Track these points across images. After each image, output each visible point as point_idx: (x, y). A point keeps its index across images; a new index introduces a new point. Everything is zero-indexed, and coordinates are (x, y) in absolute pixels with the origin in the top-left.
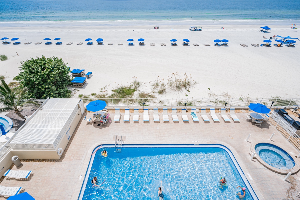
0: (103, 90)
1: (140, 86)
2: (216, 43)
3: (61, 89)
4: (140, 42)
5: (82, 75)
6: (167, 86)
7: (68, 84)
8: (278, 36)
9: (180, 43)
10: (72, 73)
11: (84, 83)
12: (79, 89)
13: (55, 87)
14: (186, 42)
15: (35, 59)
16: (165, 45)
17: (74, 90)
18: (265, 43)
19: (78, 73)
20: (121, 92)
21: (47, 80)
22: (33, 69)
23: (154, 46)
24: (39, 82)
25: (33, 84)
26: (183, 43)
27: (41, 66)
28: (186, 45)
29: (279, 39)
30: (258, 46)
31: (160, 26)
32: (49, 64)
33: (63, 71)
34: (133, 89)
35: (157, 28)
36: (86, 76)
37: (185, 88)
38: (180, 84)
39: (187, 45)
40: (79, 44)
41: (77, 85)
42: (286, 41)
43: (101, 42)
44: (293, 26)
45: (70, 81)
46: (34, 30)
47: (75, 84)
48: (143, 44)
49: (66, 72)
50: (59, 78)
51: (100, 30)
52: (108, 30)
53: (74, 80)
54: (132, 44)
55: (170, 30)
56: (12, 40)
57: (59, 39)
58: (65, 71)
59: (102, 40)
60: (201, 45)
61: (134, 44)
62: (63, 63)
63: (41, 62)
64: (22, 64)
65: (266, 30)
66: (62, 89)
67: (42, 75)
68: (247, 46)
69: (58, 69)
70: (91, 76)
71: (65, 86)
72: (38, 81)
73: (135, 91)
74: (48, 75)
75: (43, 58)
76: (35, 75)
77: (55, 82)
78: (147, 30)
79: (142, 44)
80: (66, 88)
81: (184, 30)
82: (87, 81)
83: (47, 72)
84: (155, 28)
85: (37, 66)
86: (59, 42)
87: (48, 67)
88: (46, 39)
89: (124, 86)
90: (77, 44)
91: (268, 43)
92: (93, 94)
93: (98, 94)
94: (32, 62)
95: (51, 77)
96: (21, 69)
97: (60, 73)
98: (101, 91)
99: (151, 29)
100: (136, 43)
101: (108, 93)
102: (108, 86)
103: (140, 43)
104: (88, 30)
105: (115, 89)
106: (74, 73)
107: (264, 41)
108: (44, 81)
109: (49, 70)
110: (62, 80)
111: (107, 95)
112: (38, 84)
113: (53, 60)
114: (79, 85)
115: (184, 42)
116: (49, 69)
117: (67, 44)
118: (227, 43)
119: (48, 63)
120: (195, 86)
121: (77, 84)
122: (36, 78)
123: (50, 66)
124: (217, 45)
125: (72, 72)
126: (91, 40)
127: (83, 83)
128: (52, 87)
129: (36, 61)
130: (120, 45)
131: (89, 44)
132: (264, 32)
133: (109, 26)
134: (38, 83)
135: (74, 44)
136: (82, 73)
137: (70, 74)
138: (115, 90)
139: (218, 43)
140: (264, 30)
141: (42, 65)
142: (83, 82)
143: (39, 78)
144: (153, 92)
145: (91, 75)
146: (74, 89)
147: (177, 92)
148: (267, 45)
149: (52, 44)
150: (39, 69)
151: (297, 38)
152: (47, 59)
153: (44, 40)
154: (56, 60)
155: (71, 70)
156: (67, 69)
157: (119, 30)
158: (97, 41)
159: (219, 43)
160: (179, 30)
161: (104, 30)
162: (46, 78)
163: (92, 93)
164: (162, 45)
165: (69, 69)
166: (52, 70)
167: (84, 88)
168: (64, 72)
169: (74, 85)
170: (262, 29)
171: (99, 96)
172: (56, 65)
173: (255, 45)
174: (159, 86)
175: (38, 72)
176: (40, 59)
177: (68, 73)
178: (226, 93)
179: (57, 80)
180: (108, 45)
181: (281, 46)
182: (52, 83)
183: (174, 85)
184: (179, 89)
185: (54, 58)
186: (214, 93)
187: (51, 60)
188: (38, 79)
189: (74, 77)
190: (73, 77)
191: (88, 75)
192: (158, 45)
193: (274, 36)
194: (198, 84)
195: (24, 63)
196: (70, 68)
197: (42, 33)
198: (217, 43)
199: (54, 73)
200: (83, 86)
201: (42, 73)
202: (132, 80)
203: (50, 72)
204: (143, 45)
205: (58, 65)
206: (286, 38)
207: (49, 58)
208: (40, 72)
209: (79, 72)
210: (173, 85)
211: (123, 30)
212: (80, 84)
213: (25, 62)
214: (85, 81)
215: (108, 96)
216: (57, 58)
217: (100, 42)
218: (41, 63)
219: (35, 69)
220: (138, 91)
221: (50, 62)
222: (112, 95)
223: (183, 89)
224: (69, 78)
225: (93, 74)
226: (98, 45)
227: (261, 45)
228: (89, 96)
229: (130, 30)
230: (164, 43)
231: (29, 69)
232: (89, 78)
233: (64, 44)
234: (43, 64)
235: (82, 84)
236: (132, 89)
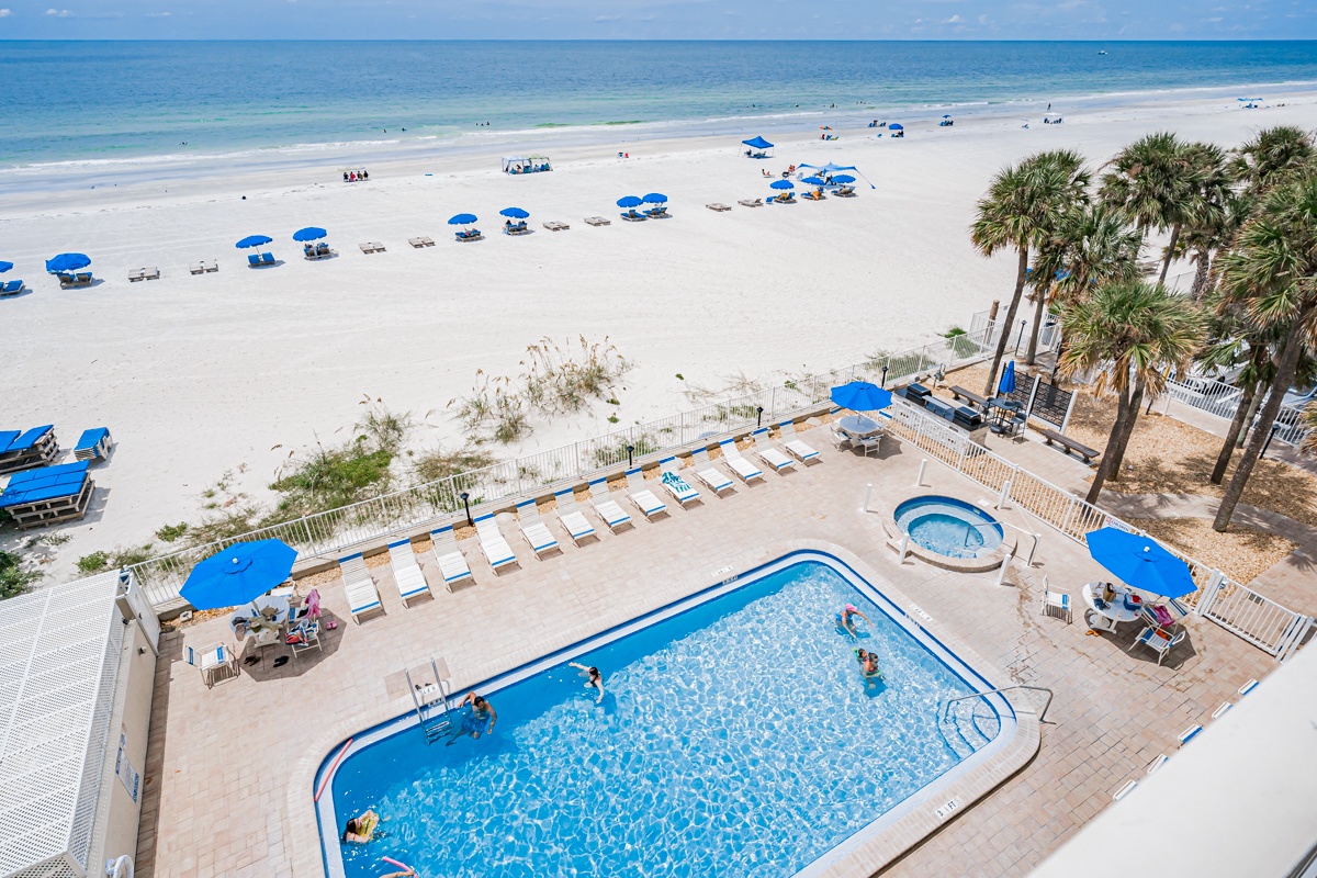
1: (406, 432)
5: (43, 455)
6: (525, 404)
8: (802, 165)
9: (489, 225)
11: (86, 492)
12: (61, 532)
14: (516, 221)
16: (433, 244)
17: (32, 542)
18: (778, 192)
19: (14, 454)
20: (326, 479)
23: (383, 253)
26: (504, 225)
29: (808, 173)
30: (761, 205)
34: (378, 453)
35: (359, 175)
36: (80, 454)
37: (594, 394)
38: (570, 383)
39: (521, 229)
41: (47, 515)
42: (828, 179)
47: (29, 509)
48: (326, 252)
53: (15, 494)
55: (421, 179)
60: (578, 226)
61: (276, 258)
65: (762, 151)
68: (729, 208)
70: (109, 449)
73: (394, 461)
79: (319, 253)
82: (96, 475)
84: (346, 177)
91: (784, 191)
92: (169, 534)
93: (200, 525)
98: (212, 507)
101: (255, 503)
102: (236, 471)
107: (774, 186)
111: (251, 513)
115: (508, 222)
120: (625, 376)
121: (41, 506)
124: (634, 216)
127: (81, 494)
130: (201, 272)
132: (758, 156)
136: (45, 445)
138: (288, 479)
140: (755, 151)
144: (473, 442)
145: (106, 446)
146: (29, 538)
147: (572, 417)
148: (784, 199)
151: (854, 168)
160: (461, 176)
163: (160, 527)
164: (416, 247)
167: (98, 517)
170: (748, 148)
171: (212, 533)
173: (751, 203)
174: (492, 410)
181: (820, 196)
183: (549, 392)
184: (575, 402)
186: (703, 388)
191: (90, 448)
192: (399, 249)
193: (792, 168)
194: (635, 370)
200: (81, 508)
202: (358, 415)
204: (327, 258)
206: (823, 171)
210: (546, 392)
212: (64, 504)
214: (87, 481)
215: (263, 514)
220: (405, 455)
222: (284, 507)
223: (590, 398)
225: (114, 437)
227: (769, 200)
228: (147, 548)
232: (99, 461)
236: (373, 456)
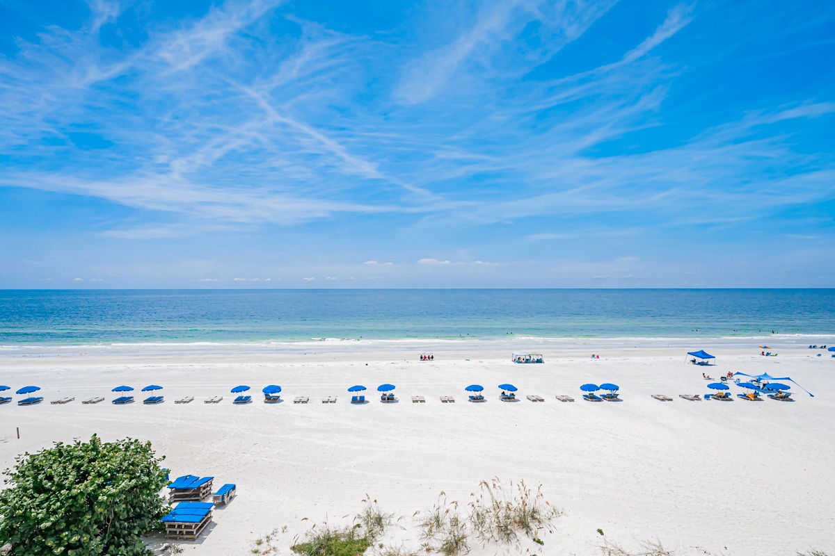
0: (262, 545)
1: (385, 529)
2: (587, 393)
3: (123, 547)
4: (385, 392)
5: (201, 495)
6: (469, 526)
7: (148, 529)
8: (738, 373)
9: (492, 394)
10: (172, 488)
11: (205, 523)
12: (181, 546)
13: (102, 540)
14: (508, 393)
15: (68, 446)
16: (453, 401)
17: (166, 548)
18: (715, 392)
19: (191, 491)
20: (323, 551)
21: (84, 514)
22: (50, 478)
23: (423, 403)
24: (54, 524)
25: (30, 530)
26: (500, 394)
27: (77, 468)
28: (509, 398)
29: (744, 380)
30: (700, 399)
31: (434, 353)
32: (108, 460)
33: (143, 483)
34: (362, 540)
35: (429, 357)
36: (215, 498)
37: (525, 531)
38: (508, 517)
39: (511, 398)
40: (212, 401)
41: (180, 532)
42: (764, 385)
43: (274, 395)
44: (766, 351)
45: (158, 516)
46: (93, 367)
47: (174, 526)
48: (393, 399)
49: (153, 487)
50: (124, 506)
51: (277, 364)
52: (297, 365)
53: (174, 514)
54: (362, 400)
55: (462, 362)
56: (17, 393)
57: (159, 388)
58: (150, 482)
59: (278, 389)
60: (550, 400)
61: (366, 399)
62: (152, 457)
63: (83, 454)
64: (17, 464)
65: (705, 360)
66: (126, 545)
67: (71, 497)
68: (671, 400)
69: (128, 476)
70: (231, 498)
71: (138, 535)
72: (52, 519)
73: (369, 549)
74: (92, 499)
75: (95, 441)
76: (48, 499)
77: (108, 521)
78: (403, 364)
79: (388, 399)
80: (140, 542)
81: (499, 361)
82: (216, 514)
83: (91, 486)
84: (422, 358)
85: (65, 468)
86: (154, 396)
87: (98, 472)
88: (118, 390)
89: (332, 530)
90: (207, 402)
91: (720, 391)
94: (54, 455)
95: (100, 504)
96: (10, 478)
97: (132, 488)
98: (256, 552)
99: (413, 361)
100: (373, 396)
102: (280, 530)
103: (385, 395)
104: (244, 365)
105: (303, 540)
106: (177, 490)
107: (710, 386)
108: (73, 518)
109: (101, 480)
110: (131, 515)
112: (45, 533)
113: (121, 447)
114: (185, 531)
115: (503, 393)
116: (100, 475)
117: (178, 402)
118: (617, 392)
119: (105, 456)
120: (553, 521)
121: (179, 526)
122: (48, 510)
123: (108, 466)
124: (592, 398)
125: (171, 486)
126: (246, 388)
127: (200, 524)
128: (91, 539)
129: (68, 453)
130: (327, 402)
131: (240, 401)
132: (702, 364)
133: (302, 354)
134: (48, 529)
135: (198, 403)
136: (204, 488)
137: (165, 492)
138: (303, 545)
139: (592, 392)
140: (699, 360)
141: (82, 466)
142: (201, 517)
143: (60, 508)
144: (425, 549)
145: (230, 495)
146: (167, 544)
147: (503, 546)
148: (720, 397)
149: (133, 401)
150: (67, 479)
151: (789, 379)
152: (106, 444)
153: (113, 391)
154: (132, 447)
155: (172, 478)
156: (159, 476)
157: (325, 364)
158: (264, 391)
159: (597, 393)
160: (486, 362)
161: (288, 365)
162: (82, 506)
164: (443, 401)
165: (165, 476)
166: (112, 479)
167: (201, 542)
168: (146, 486)
169: (168, 530)
170: (693, 357)
172: (126, 464)
173: (690, 397)
174: (445, 526)
175: (61, 487)
176: (84, 444)
177: (158, 488)
178: (658, 544)
179: (115, 513)
180: (295, 402)
181: (756, 397)
182: (95, 526)
183: (490, 520)
184: (508, 534)
185: (127, 441)
186: (619, 546)
187: (114, 449)
188: (55, 512)
189: (175, 501)
190: (170, 504)
191: (221, 496)
192: (433, 402)
193: (730, 374)
194: (563, 517)
195: (28, 457)
196: (168, 471)
197: (114, 372)
198: (590, 392)
199: (113, 491)
200: (197, 532)
201: (74, 492)
202: (361, 509)
203: (102, 486)
204: (392, 402)
205: (133, 464)
206: (760, 379)
207: (113, 441)
208: (69, 489)
209: (195, 486)
210: (488, 521)
211: (339, 364)
212: (190, 527)
213: (31, 456)
214: (209, 516)
216: (136, 441)
217: (271, 395)
218: (82, 457)
219: (56, 479)
220: (377, 547)
221: (111, 454)
223: (521, 533)
224: (157, 507)
225: (237, 492)
226: (266, 402)
227: (707, 397)
229: (356, 363)
230: (450, 395)
231: (35, 478)
232: (221, 505)
233: (169, 402)
234: (86, 460)
235: (196, 526)
236: (358, 541)
